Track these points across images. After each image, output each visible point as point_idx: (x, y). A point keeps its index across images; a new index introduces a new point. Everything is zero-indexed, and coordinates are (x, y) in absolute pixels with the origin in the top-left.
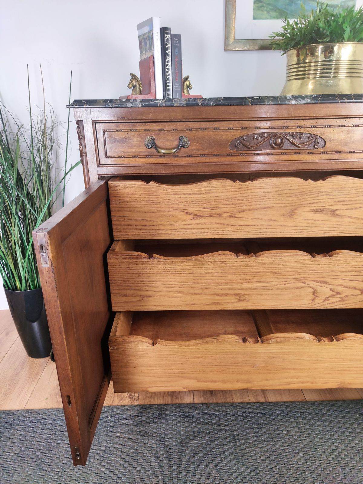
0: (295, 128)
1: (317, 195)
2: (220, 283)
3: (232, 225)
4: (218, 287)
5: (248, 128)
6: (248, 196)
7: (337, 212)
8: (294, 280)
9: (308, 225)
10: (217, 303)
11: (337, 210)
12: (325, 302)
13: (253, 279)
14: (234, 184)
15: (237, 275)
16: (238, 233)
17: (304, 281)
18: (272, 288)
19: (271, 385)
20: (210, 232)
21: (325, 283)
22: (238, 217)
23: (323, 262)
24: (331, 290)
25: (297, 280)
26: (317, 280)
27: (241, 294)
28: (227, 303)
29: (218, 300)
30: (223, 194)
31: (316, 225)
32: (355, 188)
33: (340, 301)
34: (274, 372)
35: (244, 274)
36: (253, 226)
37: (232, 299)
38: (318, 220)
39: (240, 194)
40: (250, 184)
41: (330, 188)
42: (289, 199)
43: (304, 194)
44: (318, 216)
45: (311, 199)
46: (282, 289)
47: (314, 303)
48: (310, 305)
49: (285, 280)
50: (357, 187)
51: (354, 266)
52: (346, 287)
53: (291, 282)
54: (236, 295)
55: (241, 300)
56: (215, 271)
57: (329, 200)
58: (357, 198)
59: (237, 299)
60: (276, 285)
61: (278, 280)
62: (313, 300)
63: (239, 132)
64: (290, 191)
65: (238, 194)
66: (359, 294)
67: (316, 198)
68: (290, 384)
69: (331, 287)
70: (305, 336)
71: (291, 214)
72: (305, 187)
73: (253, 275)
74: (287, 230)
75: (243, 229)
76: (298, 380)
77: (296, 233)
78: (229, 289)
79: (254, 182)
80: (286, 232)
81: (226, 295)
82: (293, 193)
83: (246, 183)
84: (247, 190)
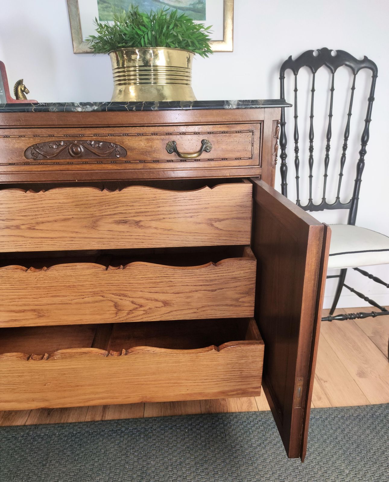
0: (92, 136)
1: (116, 205)
2: (13, 299)
3: (33, 238)
4: (12, 303)
5: (41, 136)
6: (44, 207)
7: (141, 224)
8: (92, 293)
9: (114, 237)
10: (15, 320)
11: (140, 221)
12: (129, 315)
13: (47, 294)
14: (25, 194)
15: (29, 290)
16: (41, 246)
17: (102, 294)
18: (70, 302)
19: (70, 403)
20: (11, 245)
21: (125, 296)
22: (38, 230)
23: (117, 274)
24: (133, 302)
25: (94, 294)
26: (116, 293)
27: (39, 310)
28: (26, 319)
29: (16, 316)
30: (16, 205)
31: (123, 237)
32: (154, 199)
33: (144, 314)
34: (69, 389)
35: (37, 289)
36: (56, 238)
37: (30, 315)
38: (123, 232)
39: (35, 205)
40: (42, 194)
41: (129, 199)
42: (88, 210)
43: (103, 205)
44: (122, 227)
45: (111, 210)
46: (81, 303)
47: (118, 317)
48: (114, 319)
49: (83, 294)
50: (156, 197)
51: (151, 278)
52: (148, 300)
53: (89, 296)
54: (34, 310)
55: (41, 316)
56: (5, 287)
57: (130, 211)
58: (159, 209)
59: (36, 315)
60: (74, 300)
61: (74, 294)
62: (116, 313)
63: (32, 140)
64: (87, 202)
65: (32, 205)
66: (162, 306)
67: (116, 209)
68: (90, 401)
69: (131, 299)
70: (92, 351)
71: (94, 225)
72: (102, 197)
73: (47, 290)
74: (93, 242)
75: (46, 242)
76: (97, 396)
77: (104, 245)
78: (25, 305)
79: (47, 192)
80: (92, 244)
81: (23, 312)
82: (90, 204)
83: (38, 193)
84: (41, 201)
